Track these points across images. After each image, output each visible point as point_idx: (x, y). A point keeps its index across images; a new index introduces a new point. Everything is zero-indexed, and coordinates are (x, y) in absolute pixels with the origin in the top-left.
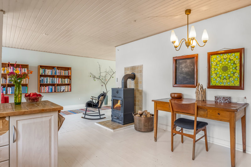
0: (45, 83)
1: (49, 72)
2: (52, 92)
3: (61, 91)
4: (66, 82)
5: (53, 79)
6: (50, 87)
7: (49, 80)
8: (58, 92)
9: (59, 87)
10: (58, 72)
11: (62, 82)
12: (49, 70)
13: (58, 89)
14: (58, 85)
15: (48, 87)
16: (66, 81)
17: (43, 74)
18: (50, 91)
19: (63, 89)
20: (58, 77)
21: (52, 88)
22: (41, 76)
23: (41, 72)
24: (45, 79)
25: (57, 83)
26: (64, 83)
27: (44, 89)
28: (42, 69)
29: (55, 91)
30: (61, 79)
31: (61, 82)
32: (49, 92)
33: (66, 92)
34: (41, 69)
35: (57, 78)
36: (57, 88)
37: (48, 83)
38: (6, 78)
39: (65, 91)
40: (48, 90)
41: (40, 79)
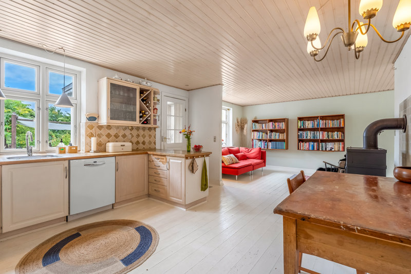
0: (305, 138)
1: (309, 124)
2: (313, 149)
3: (327, 150)
4: (335, 137)
5: (314, 133)
6: (312, 143)
7: (309, 135)
8: (322, 150)
9: (324, 144)
10: (322, 124)
11: (328, 136)
12: (309, 122)
13: (322, 147)
14: (322, 141)
15: (308, 143)
16: (336, 135)
17: (302, 127)
18: (311, 148)
19: (330, 146)
20: (323, 130)
21: (314, 144)
22: (300, 130)
23: (299, 125)
24: (305, 133)
25: (321, 138)
26: (332, 139)
27: (303, 146)
28: (301, 120)
29: (318, 149)
30: (326, 133)
31: (326, 137)
32: (309, 150)
33: (335, 151)
34: (299, 122)
35: (321, 132)
36: (320, 145)
37: (309, 138)
38: (267, 134)
39: (333, 150)
40: (308, 147)
41: (299, 134)
